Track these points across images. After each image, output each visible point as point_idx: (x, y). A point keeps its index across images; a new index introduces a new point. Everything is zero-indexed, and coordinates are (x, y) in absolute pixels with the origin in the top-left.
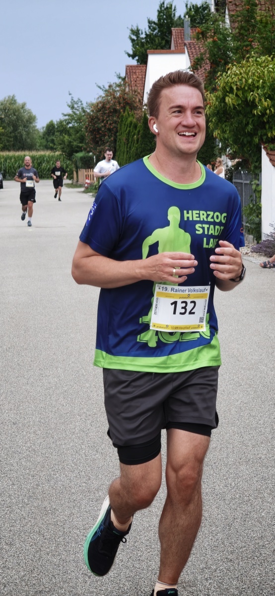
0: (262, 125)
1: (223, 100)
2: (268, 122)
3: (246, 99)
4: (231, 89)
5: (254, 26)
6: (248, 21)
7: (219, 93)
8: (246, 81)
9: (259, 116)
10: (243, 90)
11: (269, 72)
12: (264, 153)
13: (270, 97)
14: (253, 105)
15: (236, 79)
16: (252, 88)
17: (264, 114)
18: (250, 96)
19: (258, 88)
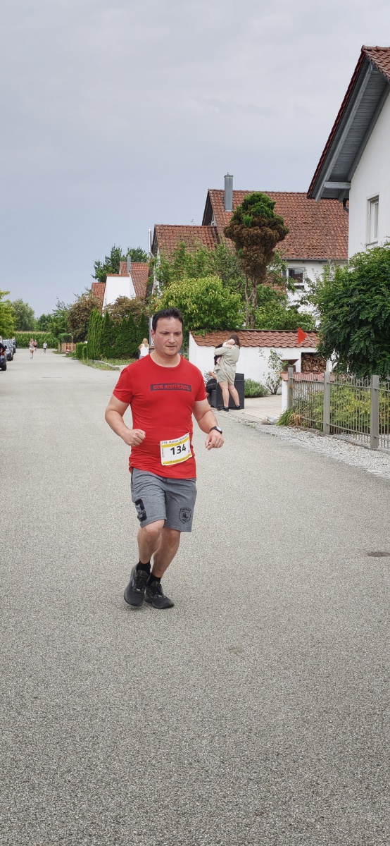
0: (191, 320)
1: (167, 303)
2: (195, 318)
3: (181, 304)
4: (172, 296)
5: (184, 260)
6: (180, 257)
7: (165, 300)
8: (181, 293)
9: (189, 314)
10: (180, 299)
11: (196, 288)
12: (191, 336)
13: (195, 302)
14: (185, 307)
15: (175, 291)
16: (185, 297)
17: (192, 313)
18: (184, 303)
19: (188, 297)
